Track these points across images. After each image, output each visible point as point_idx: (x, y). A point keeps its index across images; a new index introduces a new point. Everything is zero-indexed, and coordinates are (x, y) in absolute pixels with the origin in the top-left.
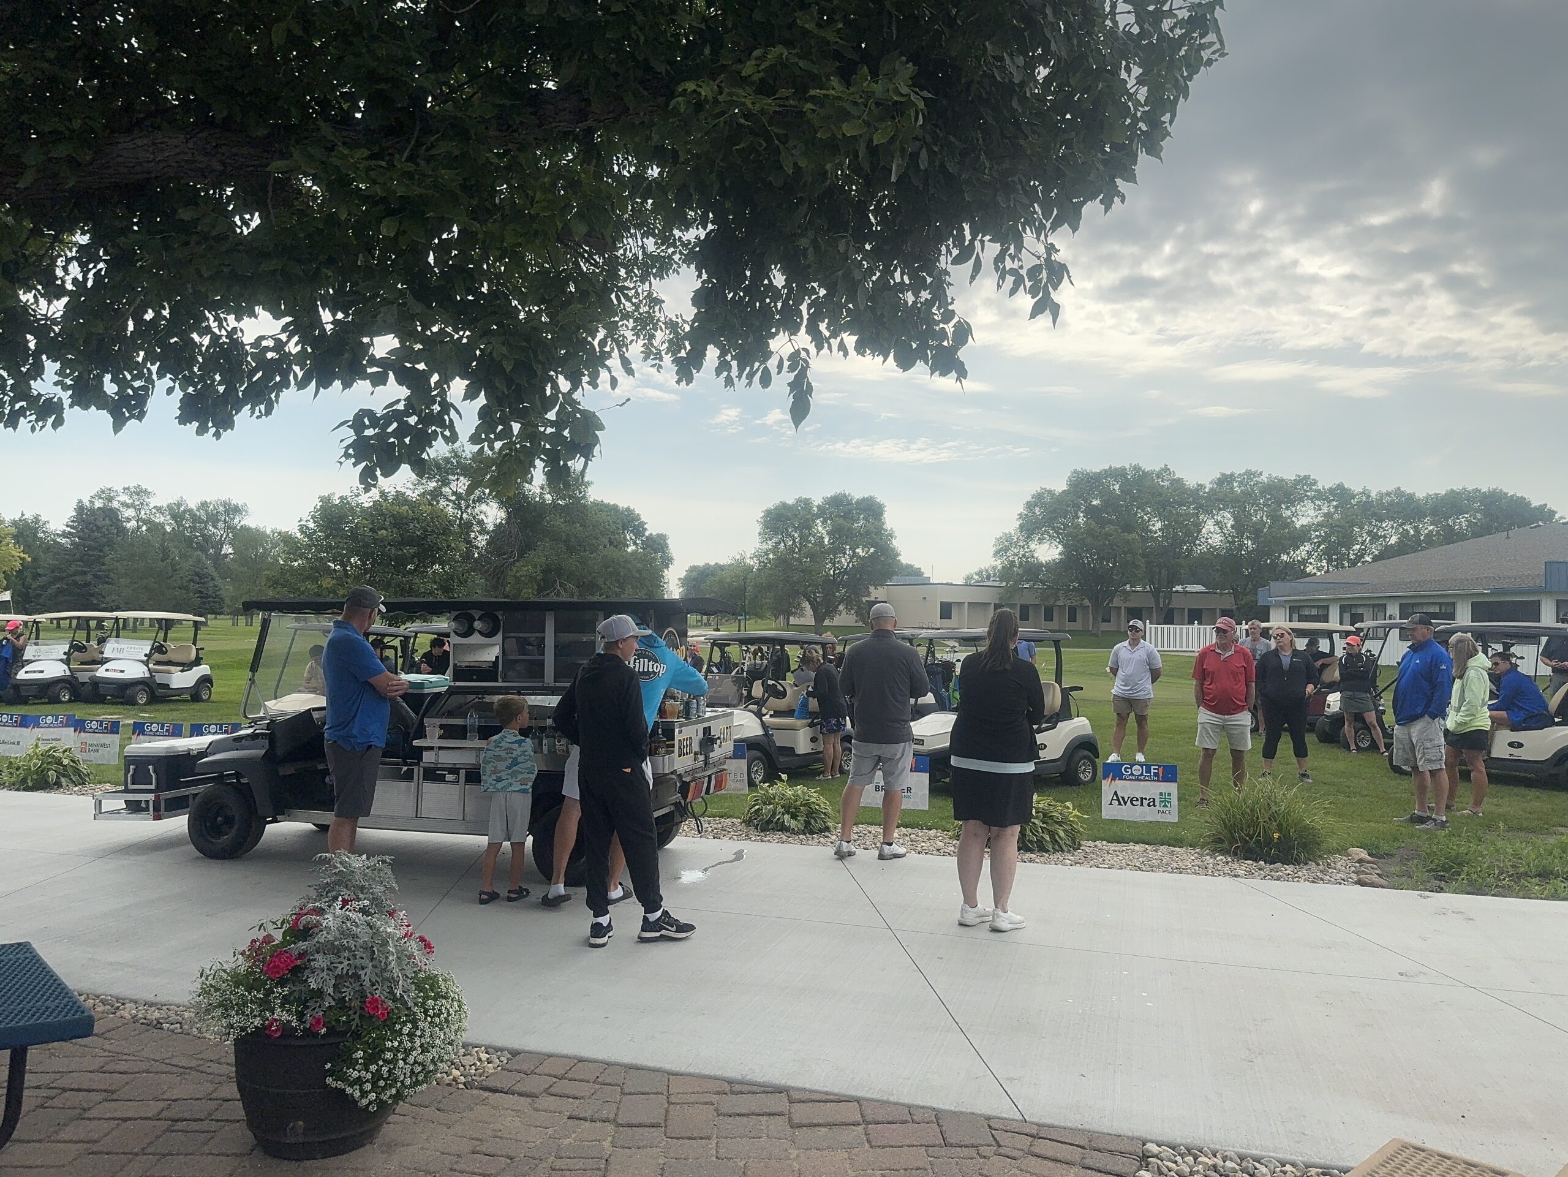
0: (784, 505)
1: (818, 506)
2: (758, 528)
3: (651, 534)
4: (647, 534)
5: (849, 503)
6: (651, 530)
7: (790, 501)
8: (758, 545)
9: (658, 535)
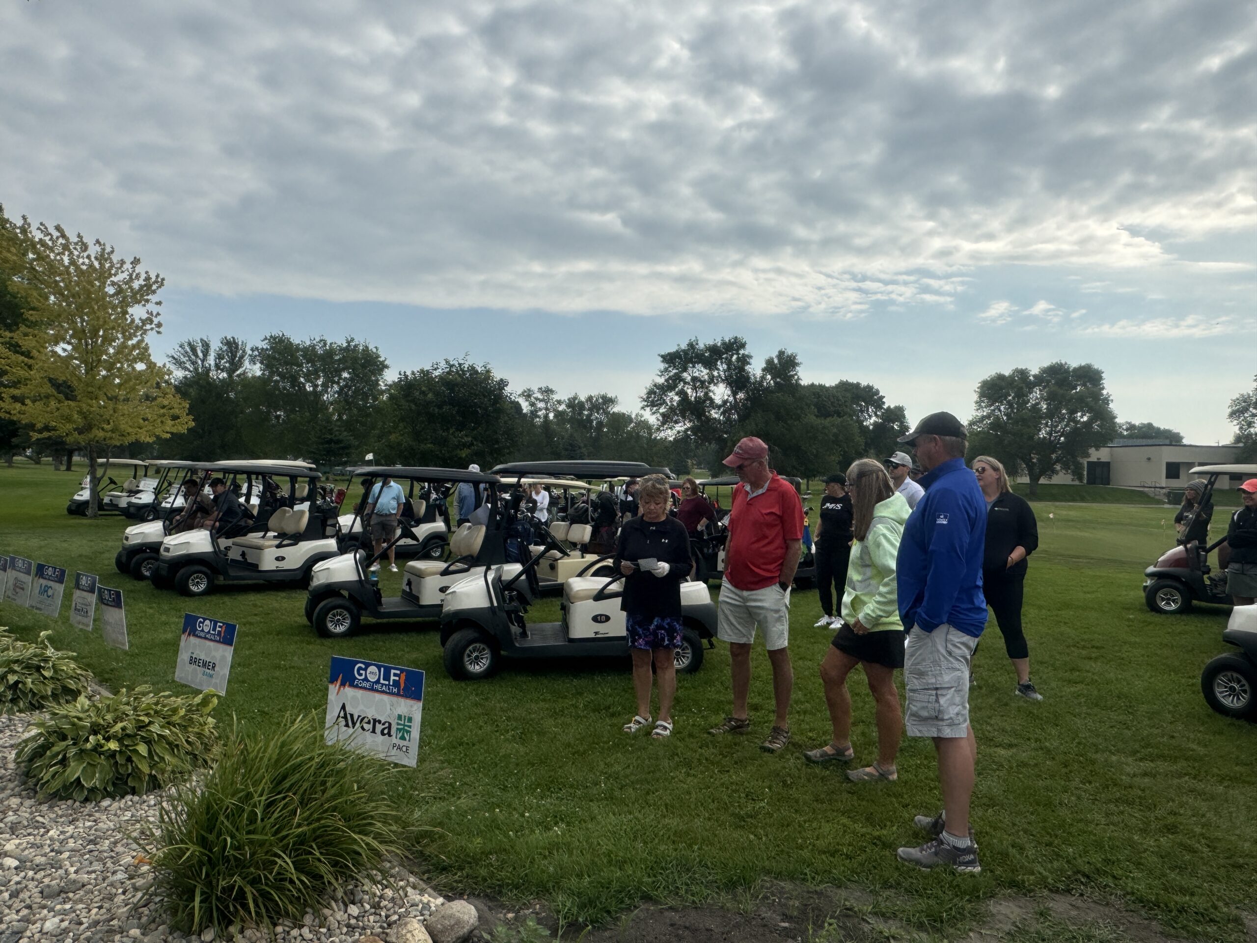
0: (1001, 377)
1: (1034, 376)
2: (975, 397)
3: (889, 407)
4: (885, 407)
5: (1067, 371)
6: (890, 402)
7: (1007, 372)
8: (975, 413)
9: (896, 407)
